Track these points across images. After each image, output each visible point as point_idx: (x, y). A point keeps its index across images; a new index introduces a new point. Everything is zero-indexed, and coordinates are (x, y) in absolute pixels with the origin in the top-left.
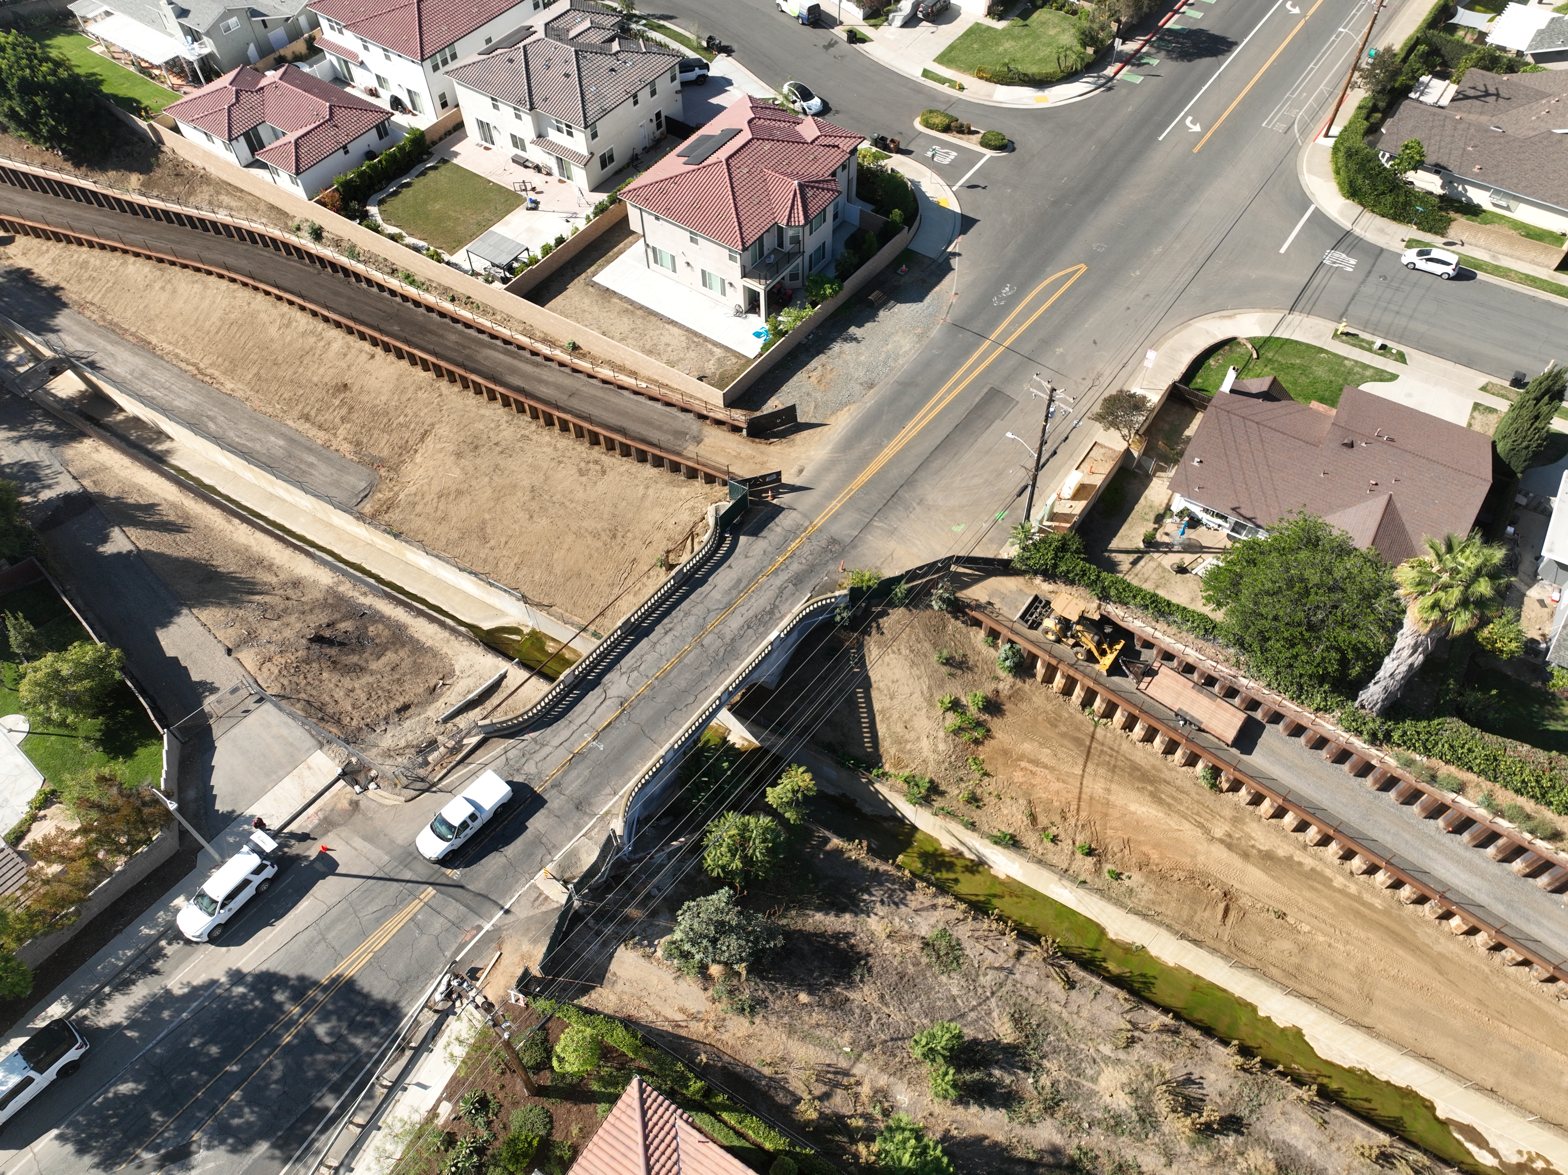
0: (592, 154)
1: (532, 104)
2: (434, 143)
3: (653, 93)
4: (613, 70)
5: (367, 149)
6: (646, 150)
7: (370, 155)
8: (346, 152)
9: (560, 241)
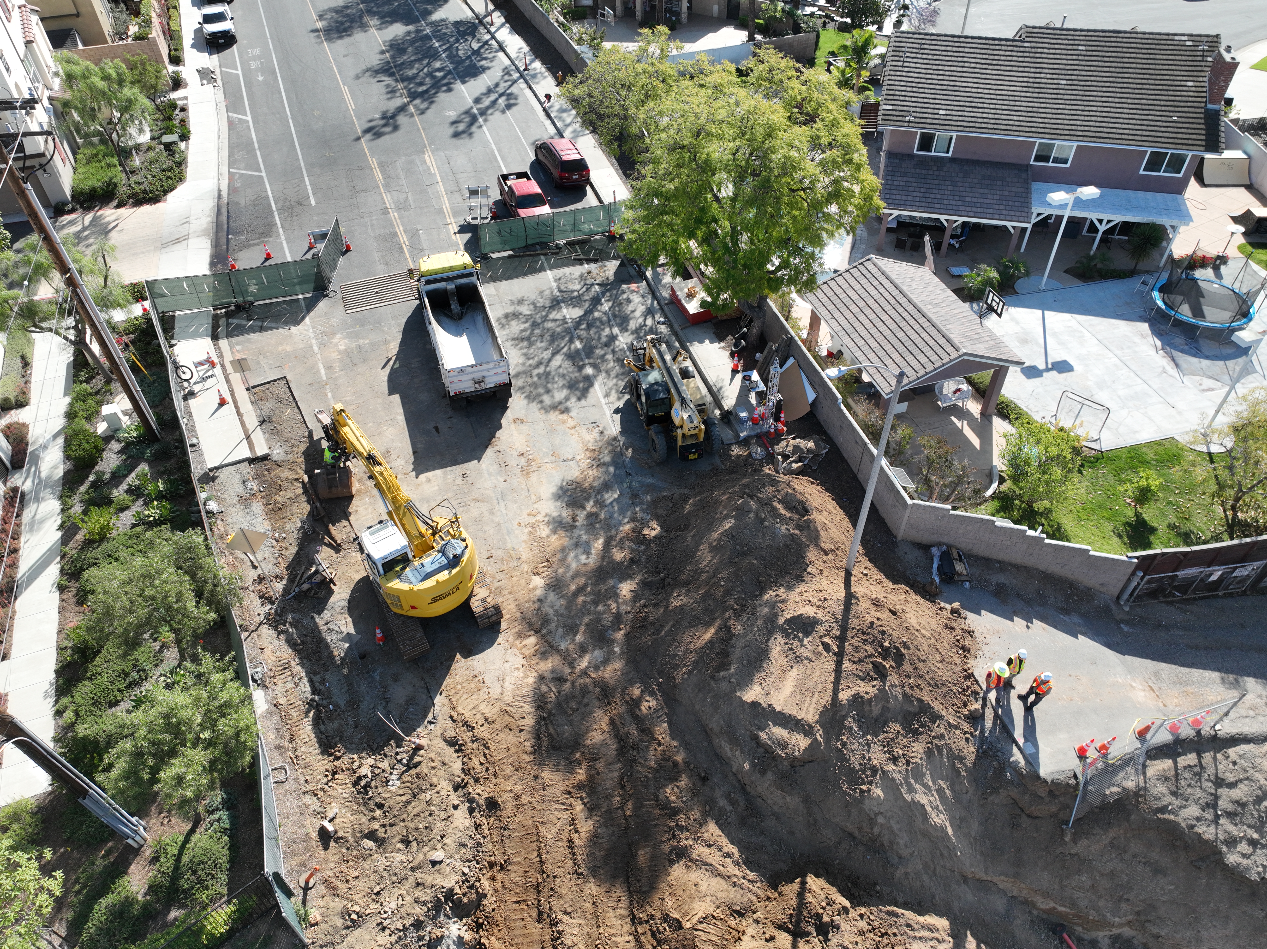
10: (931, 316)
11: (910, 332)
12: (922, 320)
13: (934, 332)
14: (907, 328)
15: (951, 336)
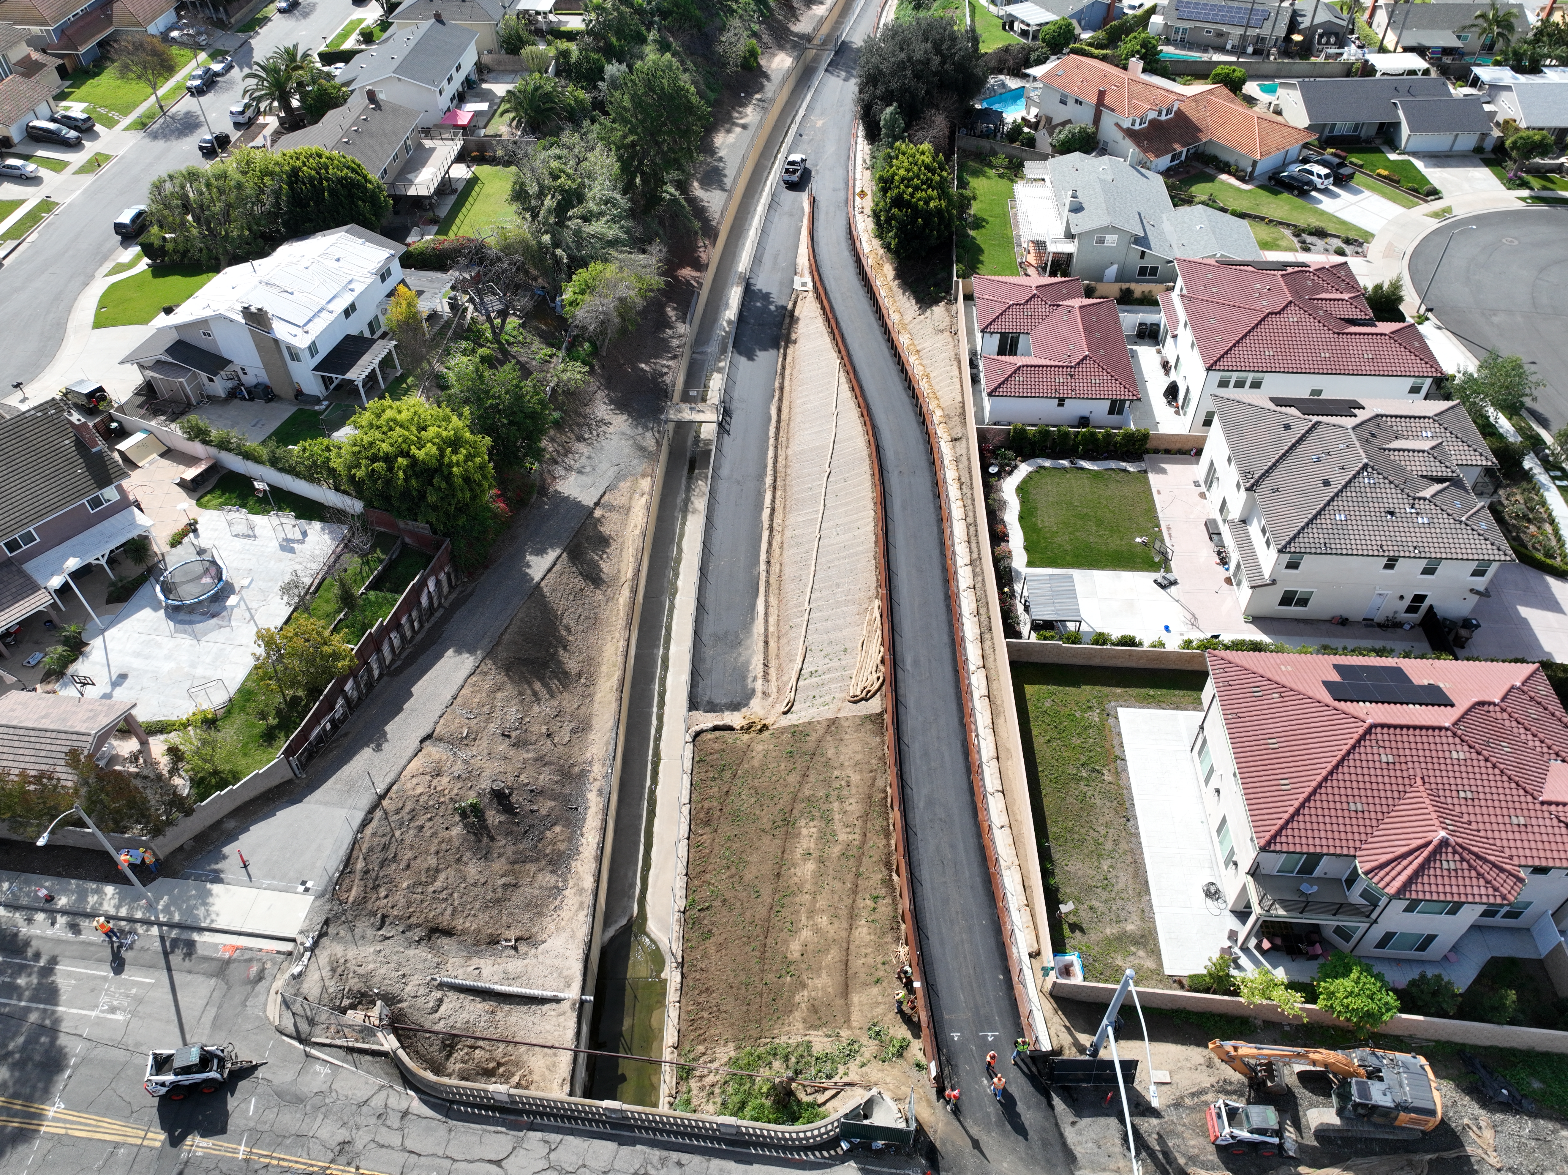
0: (1274, 582)
1: (1257, 483)
2: (1156, 451)
3: (1429, 571)
4: (1392, 513)
5: (1087, 414)
6: (1369, 623)
7: (1084, 421)
8: (1061, 405)
9: (1128, 641)
10: (51, 727)
11: (48, 747)
12: (48, 734)
13: (64, 736)
14: (43, 747)
15: (77, 729)
